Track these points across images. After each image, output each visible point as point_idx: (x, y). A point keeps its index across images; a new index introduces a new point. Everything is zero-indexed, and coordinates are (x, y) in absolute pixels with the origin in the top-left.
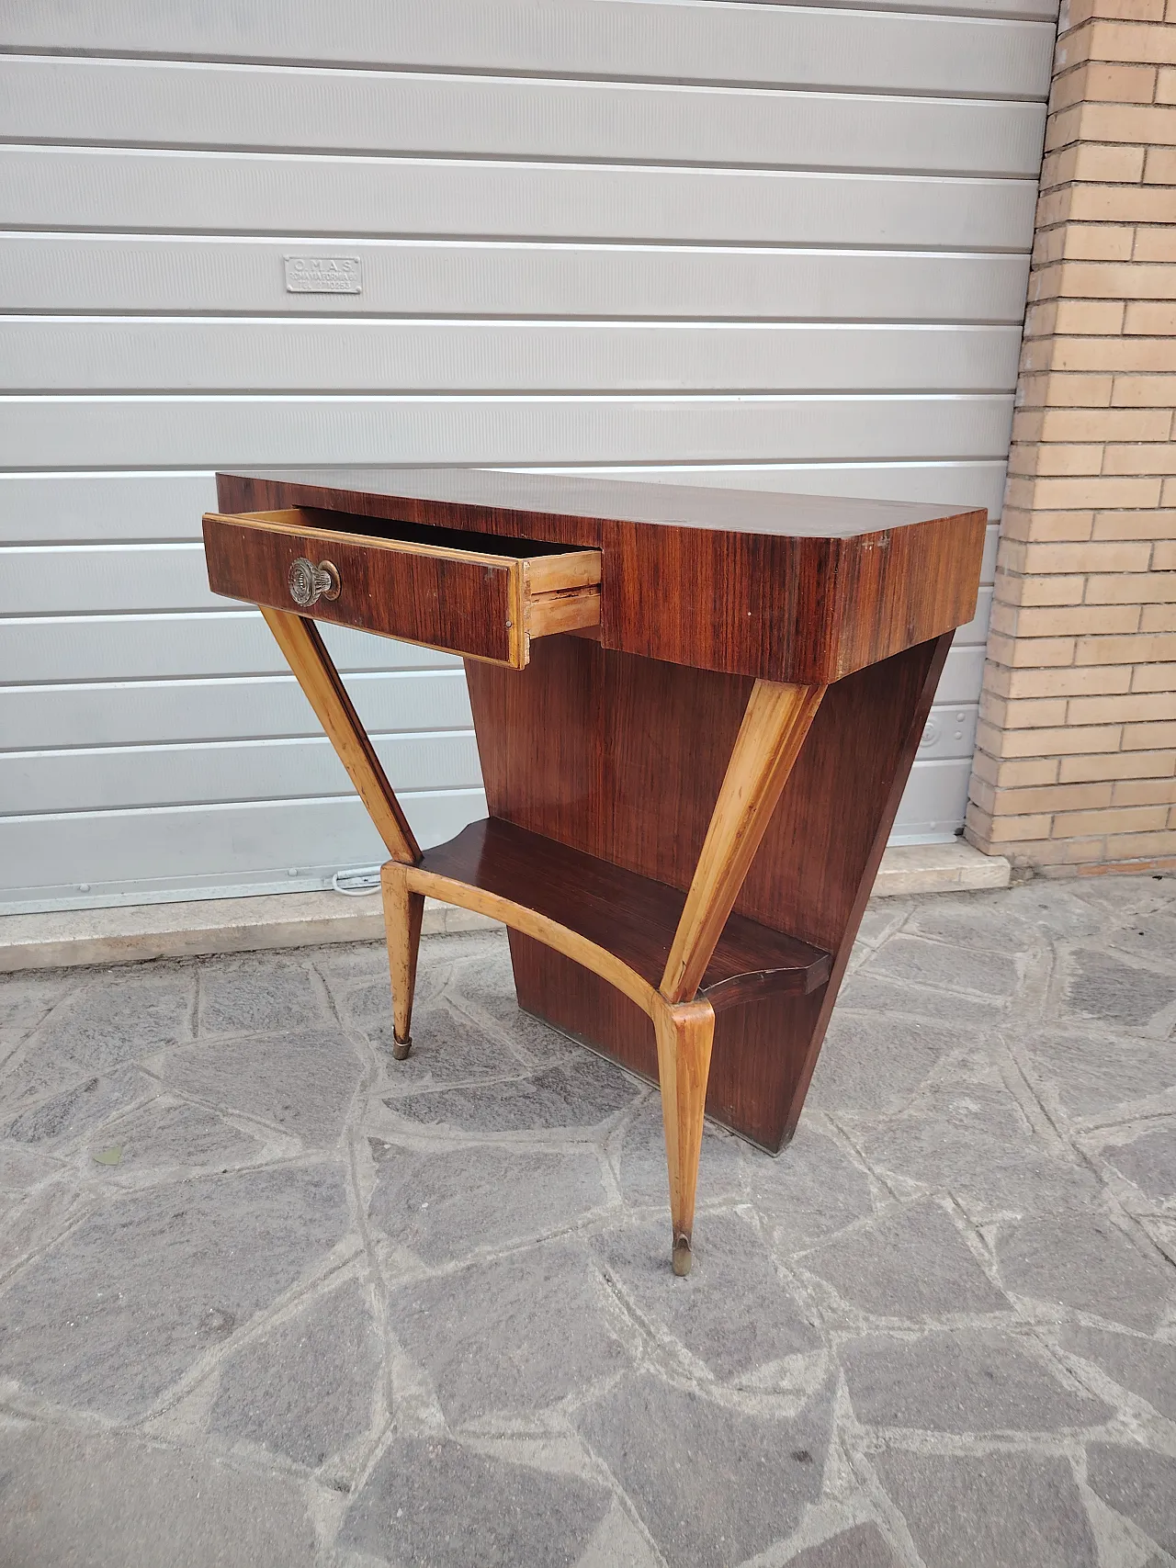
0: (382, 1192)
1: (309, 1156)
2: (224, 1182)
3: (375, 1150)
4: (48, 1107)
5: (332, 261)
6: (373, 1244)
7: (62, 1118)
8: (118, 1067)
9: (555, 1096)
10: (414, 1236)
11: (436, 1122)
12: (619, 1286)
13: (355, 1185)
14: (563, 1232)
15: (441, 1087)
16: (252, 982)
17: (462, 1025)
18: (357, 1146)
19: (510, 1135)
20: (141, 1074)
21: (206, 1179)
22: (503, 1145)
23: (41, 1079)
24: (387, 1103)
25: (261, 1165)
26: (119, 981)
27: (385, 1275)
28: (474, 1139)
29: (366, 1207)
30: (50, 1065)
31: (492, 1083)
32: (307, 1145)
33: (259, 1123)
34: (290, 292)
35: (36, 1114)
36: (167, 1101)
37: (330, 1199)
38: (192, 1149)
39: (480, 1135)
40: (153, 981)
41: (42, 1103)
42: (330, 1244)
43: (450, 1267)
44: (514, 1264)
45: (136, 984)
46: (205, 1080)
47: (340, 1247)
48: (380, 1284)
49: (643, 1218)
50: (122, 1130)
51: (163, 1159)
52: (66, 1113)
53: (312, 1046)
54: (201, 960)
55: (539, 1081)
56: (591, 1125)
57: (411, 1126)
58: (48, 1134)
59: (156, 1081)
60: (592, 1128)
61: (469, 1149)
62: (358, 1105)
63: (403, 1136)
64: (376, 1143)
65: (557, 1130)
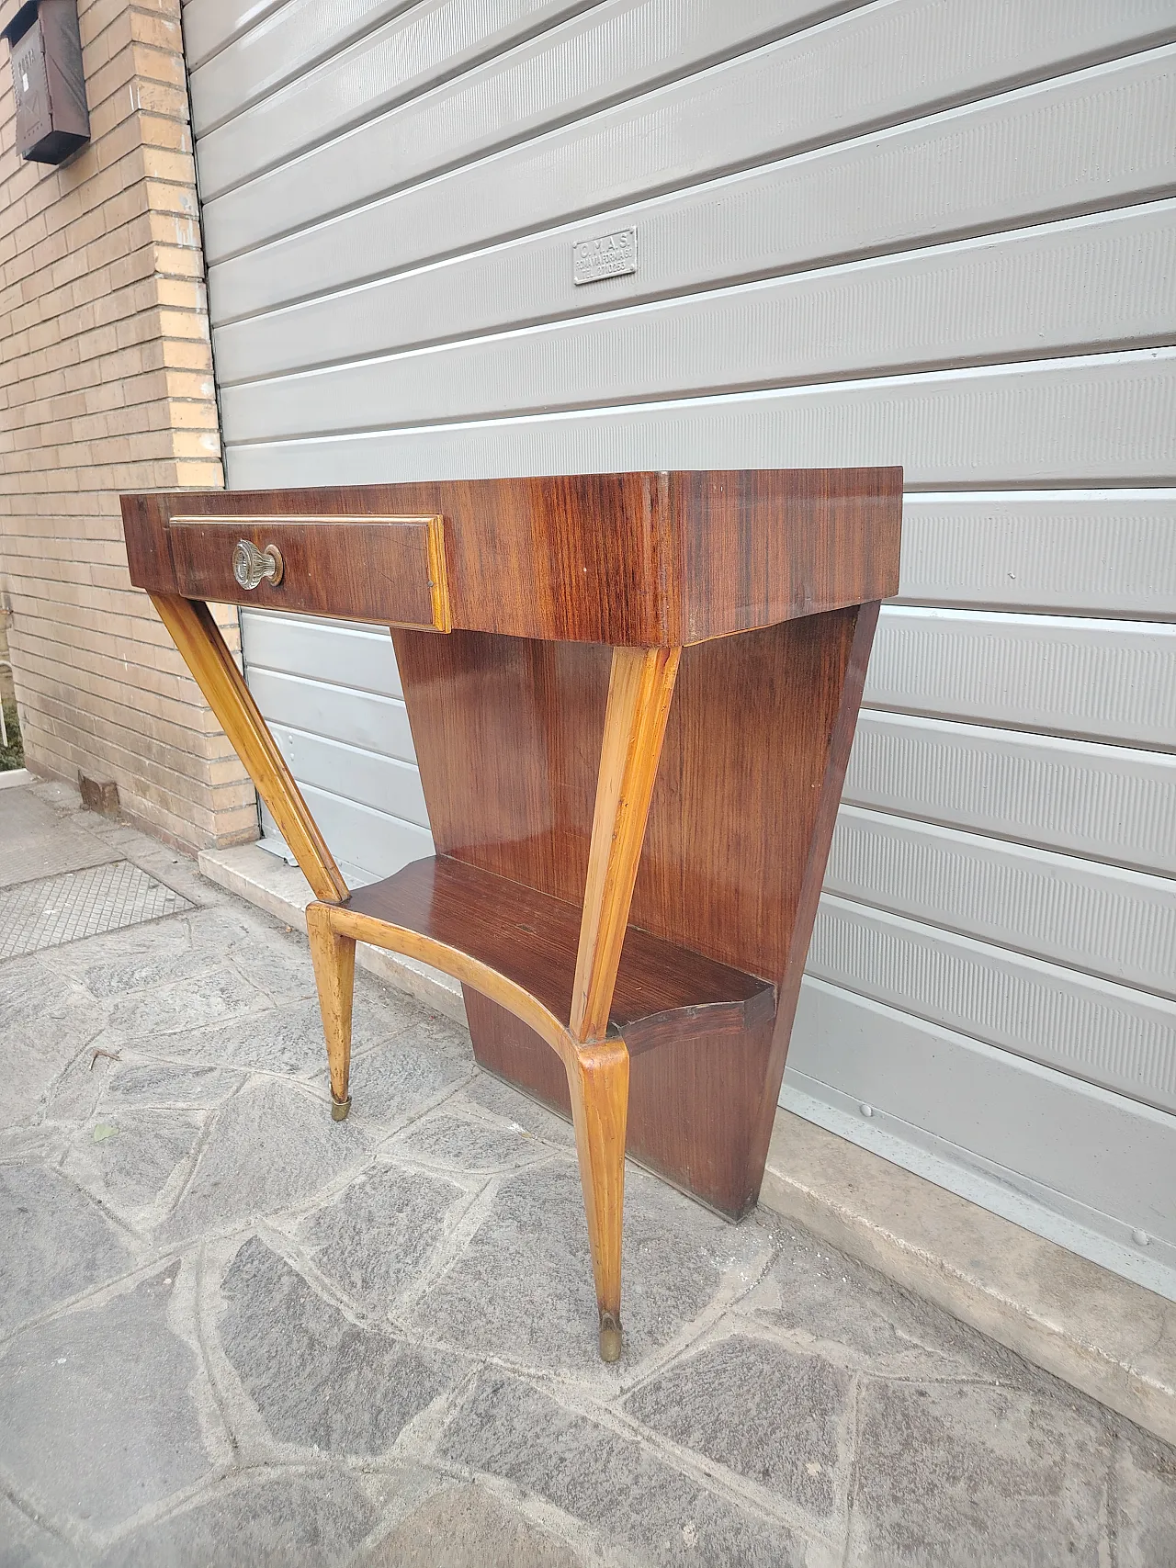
0: (83, 1316)
1: (140, 1238)
2: (82, 1209)
3: (158, 1276)
5: (611, 237)
7: (150, 1083)
9: (325, 1370)
11: (229, 1294)
13: (94, 1292)
15: (299, 1264)
17: (440, 1220)
18: (162, 1262)
19: (224, 1366)
20: (237, 1084)
21: (84, 1197)
25: (114, 1217)
28: (204, 1341)
32: (158, 1227)
33: (186, 1181)
34: (577, 285)
36: (200, 1117)
37: (67, 1287)
38: (129, 1167)
39: (215, 1341)
46: (242, 1118)
50: (146, 1119)
51: (111, 1160)
55: (353, 1340)
57: (213, 1279)
59: (229, 1096)
60: (267, 1439)
61: (182, 1345)
62: (239, 1225)
63: (192, 1283)
64: (173, 1271)
65: (251, 1406)
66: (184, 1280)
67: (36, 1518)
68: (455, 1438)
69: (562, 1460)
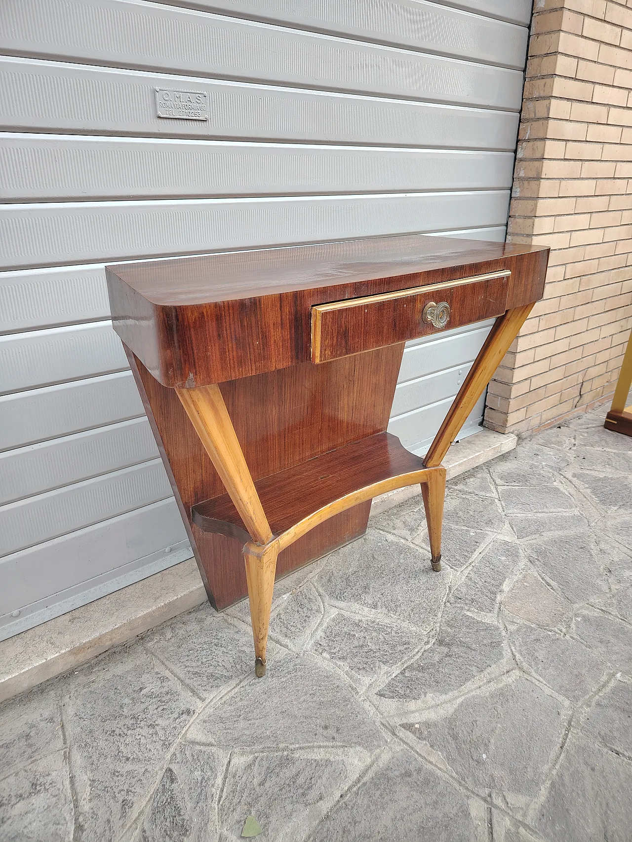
0: (450, 760)
1: (378, 758)
2: (351, 804)
3: (414, 733)
4: (157, 811)
5: (189, 94)
6: (489, 799)
7: (180, 815)
8: (172, 750)
9: (462, 649)
10: (503, 781)
11: (423, 696)
12: (625, 753)
13: (431, 763)
14: (567, 735)
15: (396, 671)
16: (195, 641)
17: (360, 621)
18: (401, 734)
19: (469, 685)
20: (198, 747)
21: (337, 808)
22: (474, 693)
23: (123, 790)
24: (381, 695)
25: (359, 780)
26: (93, 678)
27: (519, 817)
28: (457, 698)
29: (454, 774)
30: (115, 773)
31: (420, 654)
32: (369, 748)
33: (320, 747)
34: (159, 117)
35: (153, 821)
36: (240, 761)
37: (427, 782)
38: (300, 791)
39: (456, 693)
40: (118, 669)
41: (148, 810)
42: (467, 814)
43: (543, 792)
44: (569, 770)
45: (109, 676)
46: (247, 732)
47: (473, 813)
48: (526, 826)
49: (589, 706)
50: (236, 800)
51: (289, 808)
52: (178, 809)
53: (289, 673)
54: (141, 638)
55: (441, 642)
56: (499, 659)
57: (412, 705)
58: (184, 835)
59: (214, 749)
60: (504, 661)
61: (461, 705)
62: (367, 705)
63: (417, 714)
64: (408, 727)
65: (489, 670)
66: (415, 719)
67: (567, 732)
68: (484, 608)
69: (485, 582)
